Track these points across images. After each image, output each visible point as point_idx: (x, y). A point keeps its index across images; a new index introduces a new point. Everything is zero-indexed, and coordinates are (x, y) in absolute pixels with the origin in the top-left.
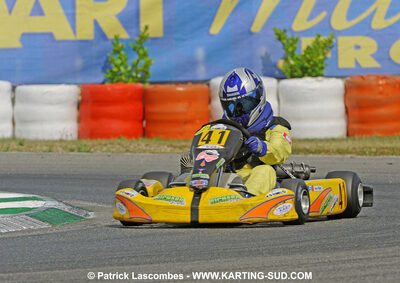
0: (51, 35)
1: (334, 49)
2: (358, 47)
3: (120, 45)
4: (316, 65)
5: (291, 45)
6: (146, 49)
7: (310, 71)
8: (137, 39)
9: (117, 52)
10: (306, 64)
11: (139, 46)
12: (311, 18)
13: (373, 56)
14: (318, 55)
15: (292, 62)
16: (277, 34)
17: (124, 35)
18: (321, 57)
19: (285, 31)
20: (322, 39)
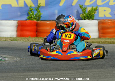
0: (11, 5)
1: (97, 11)
2: (105, 11)
3: (32, 9)
4: (91, 16)
5: (84, 10)
6: (40, 10)
7: (90, 18)
8: (37, 7)
9: (31, 11)
10: (89, 16)
11: (37, 9)
12: (90, 2)
13: (109, 13)
14: (92, 13)
15: (84, 15)
16: (80, 6)
17: (33, 6)
18: (93, 14)
19: (82, 5)
20: (94, 8)
